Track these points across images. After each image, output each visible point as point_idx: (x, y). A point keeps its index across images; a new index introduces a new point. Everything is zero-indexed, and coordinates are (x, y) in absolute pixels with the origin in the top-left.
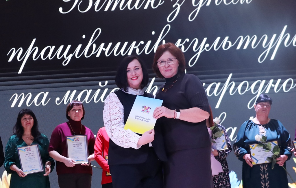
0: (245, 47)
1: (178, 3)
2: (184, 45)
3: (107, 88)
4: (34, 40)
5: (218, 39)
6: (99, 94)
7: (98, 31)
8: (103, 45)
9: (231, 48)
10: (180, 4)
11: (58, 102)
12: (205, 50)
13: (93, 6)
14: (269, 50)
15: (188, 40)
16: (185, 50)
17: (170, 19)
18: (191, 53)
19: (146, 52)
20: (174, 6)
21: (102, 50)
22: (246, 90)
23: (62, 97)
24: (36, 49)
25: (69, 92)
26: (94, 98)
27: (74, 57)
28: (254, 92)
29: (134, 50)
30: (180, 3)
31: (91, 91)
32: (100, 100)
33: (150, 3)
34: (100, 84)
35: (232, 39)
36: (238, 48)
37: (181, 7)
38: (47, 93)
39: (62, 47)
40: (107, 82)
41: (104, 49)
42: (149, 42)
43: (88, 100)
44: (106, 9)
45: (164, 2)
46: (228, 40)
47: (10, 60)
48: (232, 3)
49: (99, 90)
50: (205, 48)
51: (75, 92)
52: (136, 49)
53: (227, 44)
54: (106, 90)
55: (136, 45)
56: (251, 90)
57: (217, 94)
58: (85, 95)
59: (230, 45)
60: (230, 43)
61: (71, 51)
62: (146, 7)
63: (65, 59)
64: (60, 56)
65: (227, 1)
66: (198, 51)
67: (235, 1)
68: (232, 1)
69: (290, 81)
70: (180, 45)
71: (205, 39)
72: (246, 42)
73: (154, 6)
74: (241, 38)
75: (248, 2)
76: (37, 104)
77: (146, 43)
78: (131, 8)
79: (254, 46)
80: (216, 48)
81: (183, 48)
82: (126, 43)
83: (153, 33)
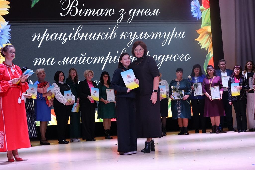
0: (156, 38)
2: (125, 35)
3: (85, 56)
4: (47, 30)
5: (142, 33)
6: (81, 60)
7: (81, 26)
8: (83, 34)
9: (149, 37)
11: (60, 63)
12: (136, 38)
13: (78, 13)
14: (167, 39)
15: (127, 33)
16: (125, 38)
18: (129, 40)
19: (106, 38)
20: (120, 15)
21: (83, 36)
23: (61, 61)
24: (47, 34)
25: (65, 58)
26: (78, 62)
27: (68, 39)
28: (160, 61)
29: (100, 37)
30: (123, 13)
31: (77, 58)
32: (82, 63)
33: (108, 13)
34: (82, 54)
35: (149, 34)
36: (152, 38)
37: (124, 16)
38: (54, 58)
39: (62, 34)
40: (85, 54)
41: (84, 36)
42: (108, 33)
43: (76, 63)
45: (115, 12)
46: (147, 34)
47: (33, 40)
49: (81, 58)
51: (68, 58)
52: (101, 36)
53: (147, 36)
54: (85, 58)
55: (101, 34)
56: (158, 59)
58: (74, 60)
59: (148, 37)
61: (67, 36)
62: (106, 15)
63: (64, 41)
64: (60, 39)
65: (147, 14)
66: (132, 39)
67: (150, 14)
68: (149, 14)
69: (177, 55)
70: (123, 35)
71: (136, 33)
72: (156, 35)
73: (110, 14)
74: (153, 33)
75: (157, 15)
76: (48, 64)
77: (106, 34)
78: (98, 15)
79: (160, 37)
80: (141, 38)
81: (125, 37)
82: (96, 33)
83: (110, 28)
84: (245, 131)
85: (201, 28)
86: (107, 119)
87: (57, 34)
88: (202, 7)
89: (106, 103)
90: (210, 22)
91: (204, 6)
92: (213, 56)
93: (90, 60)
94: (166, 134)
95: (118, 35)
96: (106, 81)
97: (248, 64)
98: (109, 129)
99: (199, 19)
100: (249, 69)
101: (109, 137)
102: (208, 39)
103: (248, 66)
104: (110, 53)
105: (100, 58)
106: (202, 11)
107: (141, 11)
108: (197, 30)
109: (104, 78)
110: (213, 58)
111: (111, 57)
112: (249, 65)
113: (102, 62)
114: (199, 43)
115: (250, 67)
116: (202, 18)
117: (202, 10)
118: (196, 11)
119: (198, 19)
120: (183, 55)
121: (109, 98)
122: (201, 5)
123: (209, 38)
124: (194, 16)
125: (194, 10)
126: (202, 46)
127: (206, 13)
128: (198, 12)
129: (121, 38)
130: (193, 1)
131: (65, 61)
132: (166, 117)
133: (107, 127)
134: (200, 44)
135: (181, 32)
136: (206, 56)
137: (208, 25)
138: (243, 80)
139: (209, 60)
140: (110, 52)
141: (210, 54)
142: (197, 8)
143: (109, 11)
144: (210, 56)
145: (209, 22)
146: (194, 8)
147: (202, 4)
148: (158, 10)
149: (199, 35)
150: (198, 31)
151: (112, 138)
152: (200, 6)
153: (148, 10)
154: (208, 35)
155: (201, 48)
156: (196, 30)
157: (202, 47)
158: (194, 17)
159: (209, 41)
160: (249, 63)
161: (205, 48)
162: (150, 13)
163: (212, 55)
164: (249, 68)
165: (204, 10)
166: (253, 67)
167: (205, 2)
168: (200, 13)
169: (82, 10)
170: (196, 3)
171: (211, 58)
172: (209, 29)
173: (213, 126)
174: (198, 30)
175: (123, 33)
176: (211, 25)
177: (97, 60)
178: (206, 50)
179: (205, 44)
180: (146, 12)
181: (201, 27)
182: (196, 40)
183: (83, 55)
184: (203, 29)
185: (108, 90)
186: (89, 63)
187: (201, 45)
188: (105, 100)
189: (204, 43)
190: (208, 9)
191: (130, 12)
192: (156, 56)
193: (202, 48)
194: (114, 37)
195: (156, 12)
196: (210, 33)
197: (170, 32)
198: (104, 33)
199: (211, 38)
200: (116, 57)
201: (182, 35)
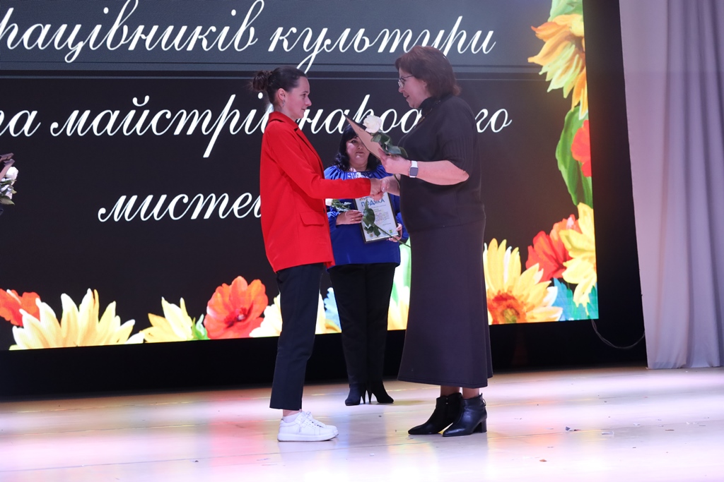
0: (392, 50)
2: (287, 38)
3: (147, 109)
4: (11, 11)
5: (347, 31)
6: (133, 119)
7: (133, 2)
8: (141, 28)
9: (369, 48)
11: (56, 131)
12: (324, 50)
15: (294, 30)
16: (288, 48)
18: (299, 53)
19: (220, 47)
21: (140, 37)
22: (393, 126)
23: (62, 122)
24: (13, 27)
25: (75, 113)
26: (122, 126)
27: (86, 47)
29: (199, 42)
31: (117, 113)
32: (135, 130)
34: (135, 101)
35: (370, 34)
36: (381, 50)
38: (34, 113)
39: (64, 27)
40: (147, 99)
41: (143, 37)
42: (226, 29)
43: (113, 130)
46: (363, 36)
49: (132, 113)
51: (87, 113)
52: (202, 39)
53: (362, 43)
54: (146, 113)
55: (202, 33)
56: (400, 125)
58: (106, 119)
59: (367, 45)
60: (367, 40)
61: (82, 36)
63: (71, 50)
64: (59, 45)
66: (312, 51)
70: (281, 38)
71: (325, 31)
72: (394, 40)
74: (385, 32)
76: (15, 133)
77: (219, 30)
80: (343, 48)
81: (286, 44)
82: (184, 29)
83: (234, 13)
85: (549, 20)
87: (48, 27)
92: (587, 119)
93: (163, 123)
95: (264, 36)
102: (572, 59)
105: (199, 117)
108: (537, 27)
110: (588, 125)
111: (235, 113)
113: (206, 131)
114: (541, 73)
120: (485, 112)
123: (577, 56)
126: (550, 82)
129: (271, 49)
131: (76, 122)
134: (545, 74)
135: (479, 33)
136: (566, 118)
139: (574, 131)
140: (233, 97)
141: (578, 110)
144: (578, 118)
145: (575, 1)
149: (542, 43)
150: (540, 30)
154: (574, 46)
155: (549, 90)
156: (532, 28)
157: (553, 87)
159: (577, 67)
161: (561, 90)
163: (583, 114)
171: (583, 126)
172: (577, 25)
174: (539, 28)
175: (280, 30)
176: (582, 12)
177: (188, 122)
178: (565, 96)
179: (563, 76)
181: (549, 16)
182: (531, 60)
183: (138, 103)
184: (555, 23)
186: (158, 131)
187: (547, 80)
189: (559, 72)
192: (393, 112)
193: (553, 90)
194: (249, 43)
196: (579, 39)
197: (442, 33)
198: (214, 29)
199: (584, 55)
200: (253, 112)
201: (482, 42)
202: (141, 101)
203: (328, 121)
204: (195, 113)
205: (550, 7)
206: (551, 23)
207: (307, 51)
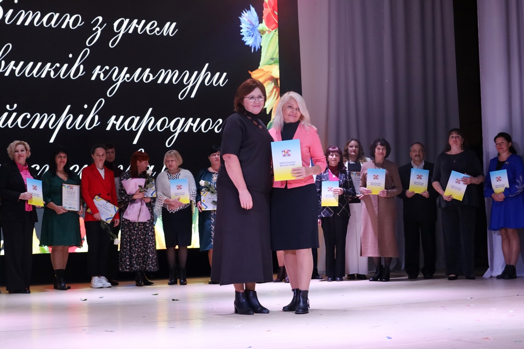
0: (166, 82)
1: (98, 26)
2: (103, 72)
3: (15, 112)
5: (139, 70)
6: (6, 118)
7: (8, 46)
8: (13, 63)
9: (152, 80)
10: (101, 28)
12: (125, 80)
13: (4, 18)
14: (189, 87)
15: (107, 68)
16: (104, 78)
17: (90, 43)
18: (110, 82)
19: (61, 76)
20: (94, 29)
21: (12, 68)
22: (166, 127)
28: (173, 129)
29: (49, 72)
30: (101, 26)
32: (7, 125)
33: (69, 22)
34: (8, 107)
35: (153, 72)
36: (159, 81)
37: (102, 31)
40: (15, 106)
41: (14, 68)
42: (66, 66)
44: (19, 23)
45: (83, 23)
46: (149, 73)
48: (155, 33)
49: (6, 114)
50: (126, 79)
52: (51, 71)
53: (148, 77)
54: (14, 114)
55: (51, 67)
56: (170, 127)
57: (135, 128)
59: (151, 78)
60: (151, 75)
62: (64, 26)
65: (150, 31)
66: (118, 81)
67: (158, 32)
68: (156, 31)
69: (209, 121)
70: (99, 72)
71: (126, 69)
72: (167, 76)
73: (73, 26)
74: (162, 71)
75: (172, 34)
77: (62, 66)
78: (47, 25)
79: (175, 82)
80: (137, 80)
81: (102, 76)
82: (40, 64)
83: (71, 56)
84: (342, 280)
85: (259, 68)
86: (60, 248)
88: (263, 26)
89: (61, 213)
90: (278, 57)
91: (268, 25)
93: (25, 120)
94: (185, 281)
95: (89, 70)
96: (61, 167)
97: (350, 144)
98: (64, 268)
99: (257, 49)
100: (352, 155)
101: (63, 285)
102: (272, 91)
103: (351, 149)
104: (69, 107)
105: (48, 117)
106: (263, 34)
107: (138, 23)
108: (252, 71)
109: (58, 160)
111: (70, 116)
112: (354, 148)
113: (52, 126)
115: (354, 151)
116: (261, 47)
117: (262, 32)
118: (250, 33)
119: (255, 48)
120: (221, 120)
121: (66, 203)
122: (261, 22)
123: (275, 90)
124: (245, 42)
125: (247, 30)
127: (270, 37)
128: (255, 35)
129: (93, 78)
130: (244, 12)
132: (188, 247)
133: (59, 263)
135: (218, 74)
137: (274, 63)
138: (346, 178)
142: (253, 28)
143: (70, 19)
145: (275, 57)
146: (247, 26)
147: (264, 20)
148: (174, 24)
150: (254, 73)
151: (69, 288)
152: (259, 24)
153: (154, 24)
154: (273, 84)
156: (250, 72)
158: (247, 45)
159: (274, 96)
160: (353, 143)
162: (158, 29)
164: (353, 153)
165: (267, 33)
166: (359, 153)
167: (269, 15)
168: (259, 37)
169: (11, 11)
170: (251, 16)
172: (276, 72)
173: (281, 267)
174: (253, 72)
175: (99, 67)
176: (278, 64)
177: (40, 121)
178: (268, 113)
180: (148, 28)
181: (259, 65)
183: (10, 108)
184: (262, 70)
185: (67, 185)
186: (22, 125)
188: (58, 205)
190: (275, 31)
191: (116, 24)
192: (165, 119)
194: (80, 75)
195: (169, 29)
196: (277, 80)
197: (196, 73)
198: (58, 65)
199: (279, 89)
200: (81, 116)
201: (220, 79)
202: (11, 107)
203: (126, 123)
204: (45, 116)
205: (260, 60)
206: (260, 70)
207: (115, 80)
